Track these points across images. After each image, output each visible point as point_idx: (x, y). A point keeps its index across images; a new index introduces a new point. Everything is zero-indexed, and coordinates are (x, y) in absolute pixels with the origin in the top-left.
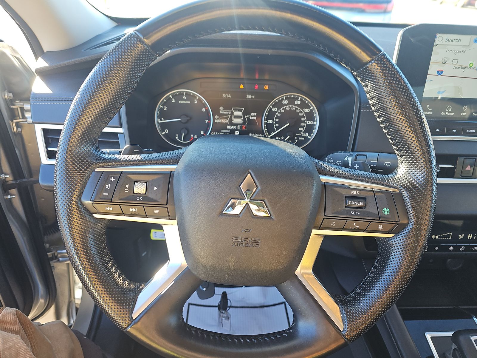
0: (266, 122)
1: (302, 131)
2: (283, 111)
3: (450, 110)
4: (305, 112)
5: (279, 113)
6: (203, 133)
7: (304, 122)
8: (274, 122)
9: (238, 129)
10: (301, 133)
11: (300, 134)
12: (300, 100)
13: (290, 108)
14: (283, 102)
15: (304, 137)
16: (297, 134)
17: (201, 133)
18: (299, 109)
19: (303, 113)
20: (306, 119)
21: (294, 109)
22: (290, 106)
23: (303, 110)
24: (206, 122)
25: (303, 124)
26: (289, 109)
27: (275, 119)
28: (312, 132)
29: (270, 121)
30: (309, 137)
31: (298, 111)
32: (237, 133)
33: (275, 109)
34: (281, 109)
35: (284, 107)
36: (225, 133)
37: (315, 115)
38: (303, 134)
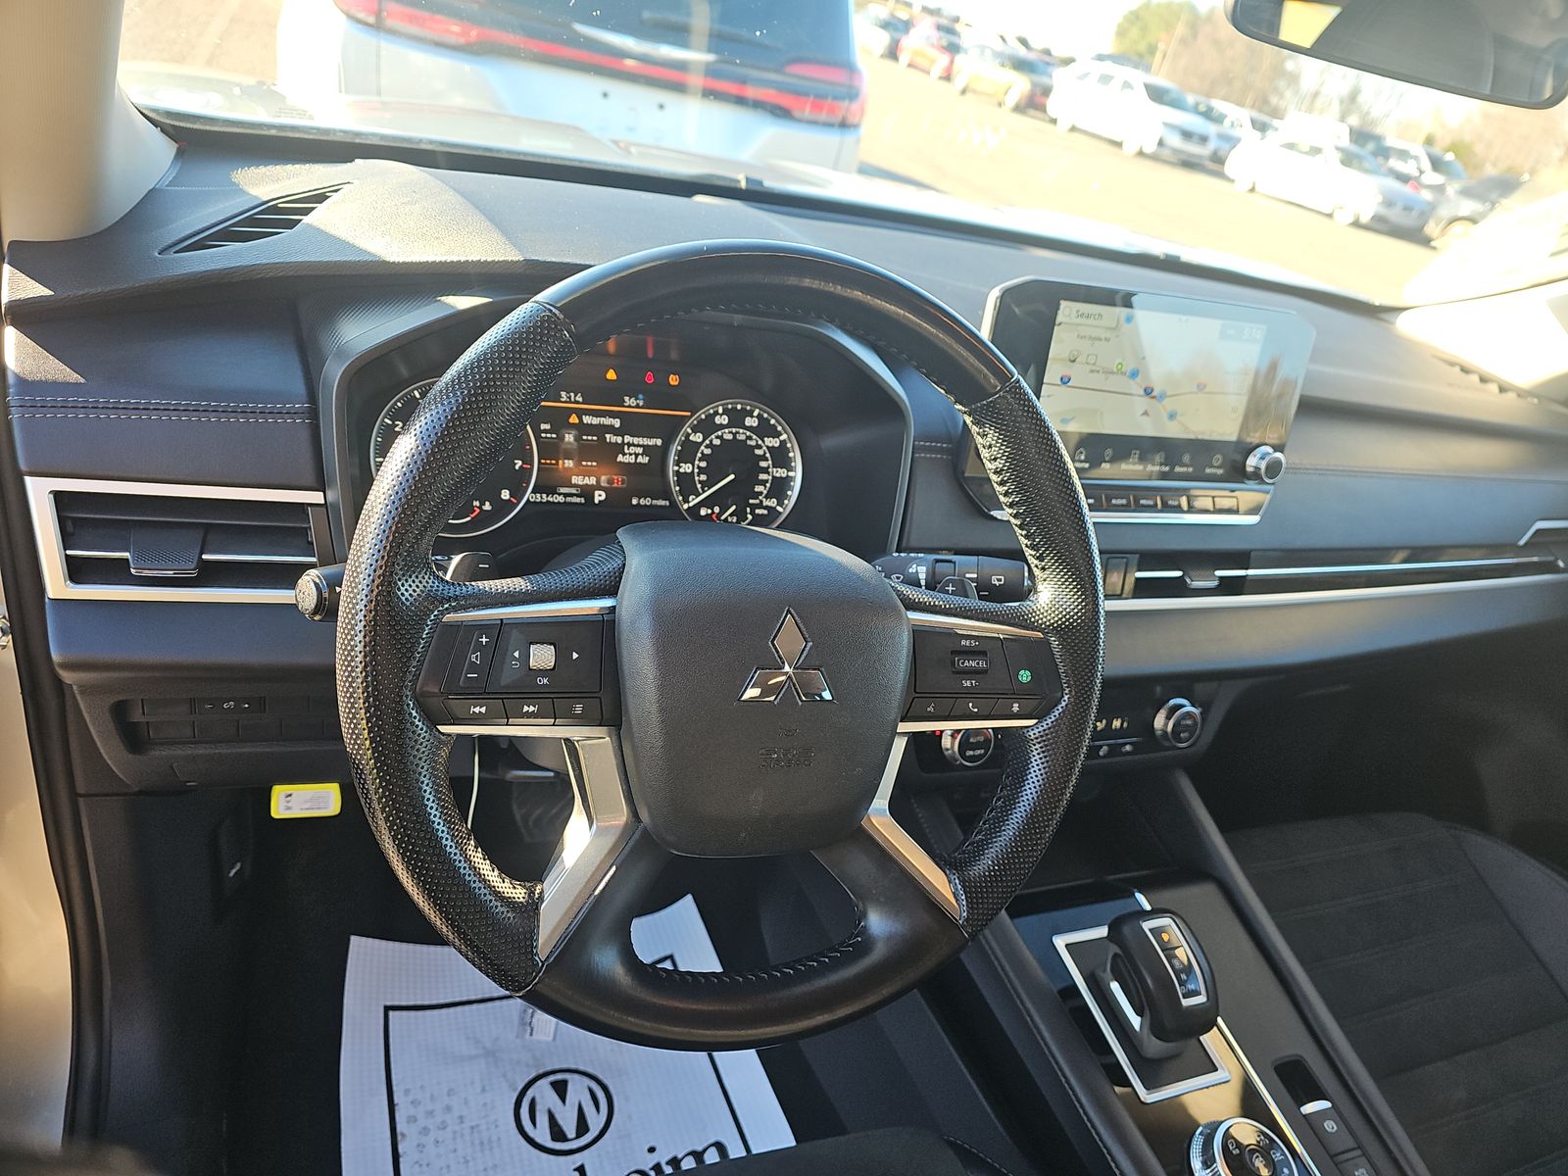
0: (676, 468)
1: (761, 493)
2: (717, 442)
3: (1083, 457)
4: (768, 447)
5: (707, 447)
6: (508, 497)
7: (765, 471)
8: (696, 470)
9: (602, 484)
10: (760, 498)
11: (757, 501)
12: (757, 417)
13: (734, 434)
14: (718, 420)
15: (766, 508)
16: (751, 501)
17: (503, 497)
18: (754, 437)
19: (765, 448)
20: (770, 462)
21: (743, 437)
22: (734, 430)
23: (764, 442)
24: (517, 467)
25: (763, 477)
26: (730, 437)
27: (697, 462)
28: (787, 497)
29: (686, 468)
30: (779, 509)
31: (753, 443)
32: (600, 495)
33: (698, 438)
34: (713, 436)
35: (720, 433)
36: (566, 495)
37: (791, 455)
38: (764, 500)
